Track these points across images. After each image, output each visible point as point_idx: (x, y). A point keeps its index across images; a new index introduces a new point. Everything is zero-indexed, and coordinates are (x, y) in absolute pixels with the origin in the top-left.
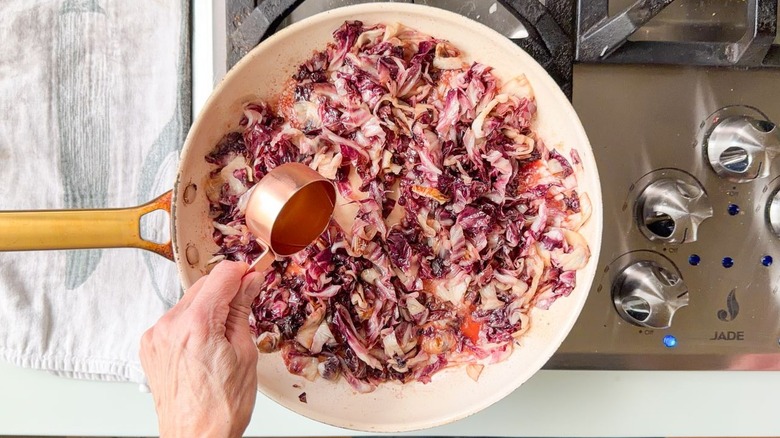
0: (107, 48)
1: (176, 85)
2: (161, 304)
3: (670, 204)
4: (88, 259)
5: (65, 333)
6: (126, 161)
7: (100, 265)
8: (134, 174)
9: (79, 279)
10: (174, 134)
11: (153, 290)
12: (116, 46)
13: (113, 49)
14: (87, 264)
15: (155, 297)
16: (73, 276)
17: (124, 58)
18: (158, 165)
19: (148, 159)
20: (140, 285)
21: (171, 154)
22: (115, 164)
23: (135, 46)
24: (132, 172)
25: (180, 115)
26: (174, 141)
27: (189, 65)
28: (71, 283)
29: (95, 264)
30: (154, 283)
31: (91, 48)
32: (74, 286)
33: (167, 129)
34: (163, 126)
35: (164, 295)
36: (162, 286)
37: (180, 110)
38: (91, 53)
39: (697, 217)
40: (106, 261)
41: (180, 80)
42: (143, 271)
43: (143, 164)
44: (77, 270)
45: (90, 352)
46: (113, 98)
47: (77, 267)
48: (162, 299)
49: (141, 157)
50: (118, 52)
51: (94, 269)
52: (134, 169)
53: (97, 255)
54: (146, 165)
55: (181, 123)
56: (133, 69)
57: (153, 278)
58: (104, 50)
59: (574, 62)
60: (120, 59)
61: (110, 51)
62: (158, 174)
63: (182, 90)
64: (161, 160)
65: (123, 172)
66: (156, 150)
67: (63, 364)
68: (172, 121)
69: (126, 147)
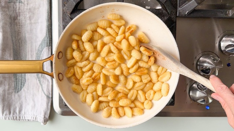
0: (24, 15)
1: (46, 26)
2: (45, 97)
3: (209, 63)
4: (21, 83)
5: (16, 108)
6: (31, 51)
7: (26, 84)
8: (34, 55)
9: (19, 90)
10: (46, 41)
11: (43, 92)
12: (27, 14)
13: (26, 15)
14: (21, 84)
15: (43, 95)
16: (17, 89)
17: (30, 18)
18: (41, 51)
19: (38, 50)
20: (38, 91)
21: (45, 48)
22: (28, 52)
23: (33, 14)
24: (33, 54)
25: (48, 35)
26: (46, 44)
27: (50, 19)
28: (17, 91)
29: (24, 84)
30: (43, 90)
31: (19, 15)
32: (17, 92)
33: (44, 40)
34: (42, 39)
35: (46, 94)
36: (45, 91)
37: (47, 34)
38: (19, 17)
39: (218, 68)
40: (27, 83)
41: (47, 24)
42: (39, 86)
43: (37, 51)
44: (18, 87)
45: (25, 112)
46: (27, 31)
47: (18, 86)
48: (46, 95)
49: (36, 49)
50: (28, 16)
51: (24, 86)
52: (34, 53)
53: (24, 81)
54: (38, 52)
55: (48, 38)
56: (33, 21)
57: (42, 88)
58: (23, 16)
59: (177, 17)
60: (28, 18)
61: (25, 16)
62: (41, 55)
63: (48, 27)
64: (42, 50)
65: (31, 54)
66: (41, 47)
67: (17, 117)
68: (45, 37)
69: (31, 46)
